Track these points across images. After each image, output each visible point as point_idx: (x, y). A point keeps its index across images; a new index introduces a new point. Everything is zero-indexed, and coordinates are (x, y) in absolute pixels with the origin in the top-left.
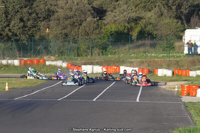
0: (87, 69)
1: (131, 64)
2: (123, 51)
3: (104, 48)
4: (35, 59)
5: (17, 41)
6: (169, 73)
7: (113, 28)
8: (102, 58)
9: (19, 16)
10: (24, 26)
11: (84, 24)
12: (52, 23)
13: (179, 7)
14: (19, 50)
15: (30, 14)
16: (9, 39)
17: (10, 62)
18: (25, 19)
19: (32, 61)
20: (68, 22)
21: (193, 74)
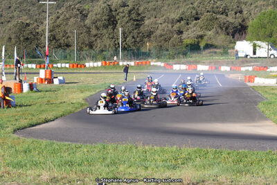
0: (176, 67)
1: (204, 63)
3: (185, 54)
4: (144, 61)
6: (228, 69)
7: (189, 41)
8: (183, 60)
9: (132, 34)
10: (135, 41)
11: (172, 39)
12: (152, 39)
13: (227, 28)
15: (139, 33)
18: (135, 36)
19: (142, 63)
20: (162, 38)
21: (243, 69)
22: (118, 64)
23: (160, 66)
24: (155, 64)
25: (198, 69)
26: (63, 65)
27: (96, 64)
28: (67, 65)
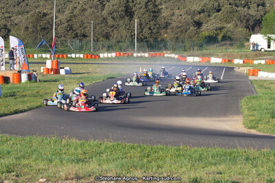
0: (190, 59)
1: (218, 56)
2: (212, 48)
3: (201, 46)
4: (158, 53)
5: (147, 41)
6: (241, 62)
7: (207, 34)
8: (200, 52)
9: (148, 26)
10: (151, 33)
11: (188, 31)
12: (168, 31)
13: (248, 21)
14: (148, 47)
15: (155, 25)
16: (142, 40)
17: (142, 54)
18: (152, 28)
19: (156, 54)
20: (179, 30)
21: (256, 62)
22: (132, 55)
23: (174, 58)
24: (169, 55)
25: (212, 62)
26: (78, 55)
27: (110, 55)
28: (82, 56)
